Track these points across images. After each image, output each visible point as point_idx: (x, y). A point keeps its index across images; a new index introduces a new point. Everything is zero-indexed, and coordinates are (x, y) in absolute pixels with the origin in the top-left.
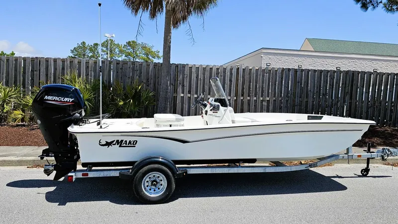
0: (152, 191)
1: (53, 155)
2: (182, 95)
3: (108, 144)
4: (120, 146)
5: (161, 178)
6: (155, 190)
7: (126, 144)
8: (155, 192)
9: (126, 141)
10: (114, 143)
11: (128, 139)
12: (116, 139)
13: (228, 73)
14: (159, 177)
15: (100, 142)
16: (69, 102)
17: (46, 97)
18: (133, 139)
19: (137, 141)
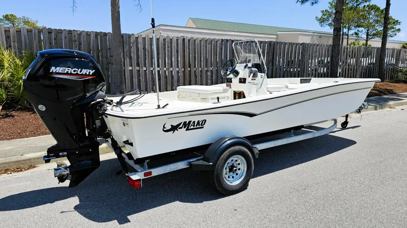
0: (231, 179)
1: (65, 153)
2: (130, 68)
3: (174, 128)
4: (187, 129)
5: (239, 161)
6: (233, 177)
7: (194, 126)
8: (234, 179)
9: (194, 122)
10: (181, 126)
11: (196, 119)
12: (182, 120)
13: (174, 44)
14: (236, 161)
15: (164, 128)
16: (89, 75)
17: (53, 69)
18: (201, 118)
19: (205, 120)
